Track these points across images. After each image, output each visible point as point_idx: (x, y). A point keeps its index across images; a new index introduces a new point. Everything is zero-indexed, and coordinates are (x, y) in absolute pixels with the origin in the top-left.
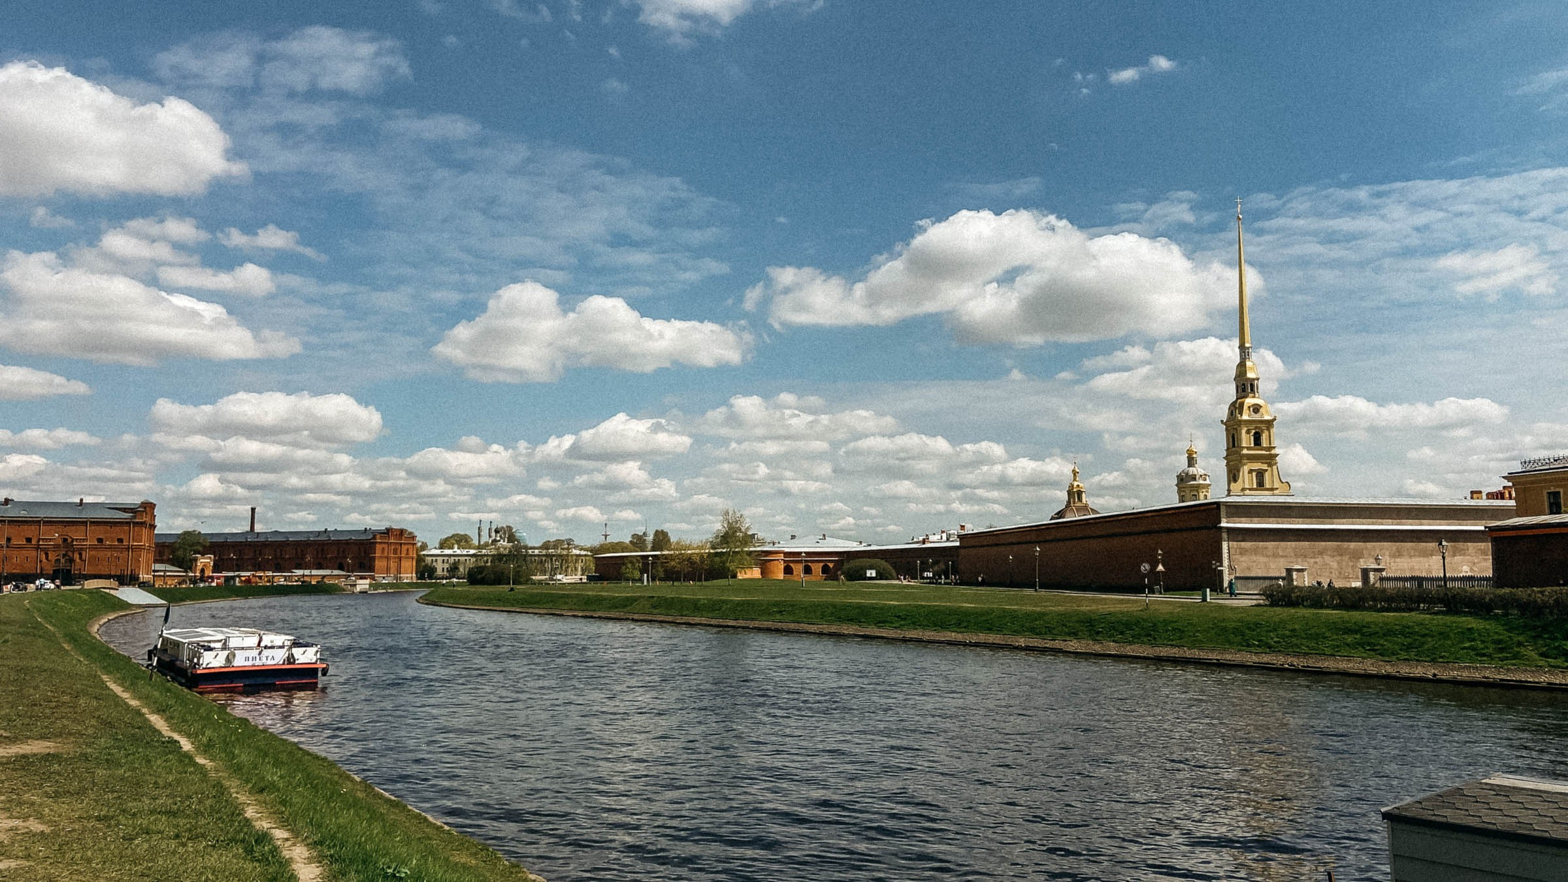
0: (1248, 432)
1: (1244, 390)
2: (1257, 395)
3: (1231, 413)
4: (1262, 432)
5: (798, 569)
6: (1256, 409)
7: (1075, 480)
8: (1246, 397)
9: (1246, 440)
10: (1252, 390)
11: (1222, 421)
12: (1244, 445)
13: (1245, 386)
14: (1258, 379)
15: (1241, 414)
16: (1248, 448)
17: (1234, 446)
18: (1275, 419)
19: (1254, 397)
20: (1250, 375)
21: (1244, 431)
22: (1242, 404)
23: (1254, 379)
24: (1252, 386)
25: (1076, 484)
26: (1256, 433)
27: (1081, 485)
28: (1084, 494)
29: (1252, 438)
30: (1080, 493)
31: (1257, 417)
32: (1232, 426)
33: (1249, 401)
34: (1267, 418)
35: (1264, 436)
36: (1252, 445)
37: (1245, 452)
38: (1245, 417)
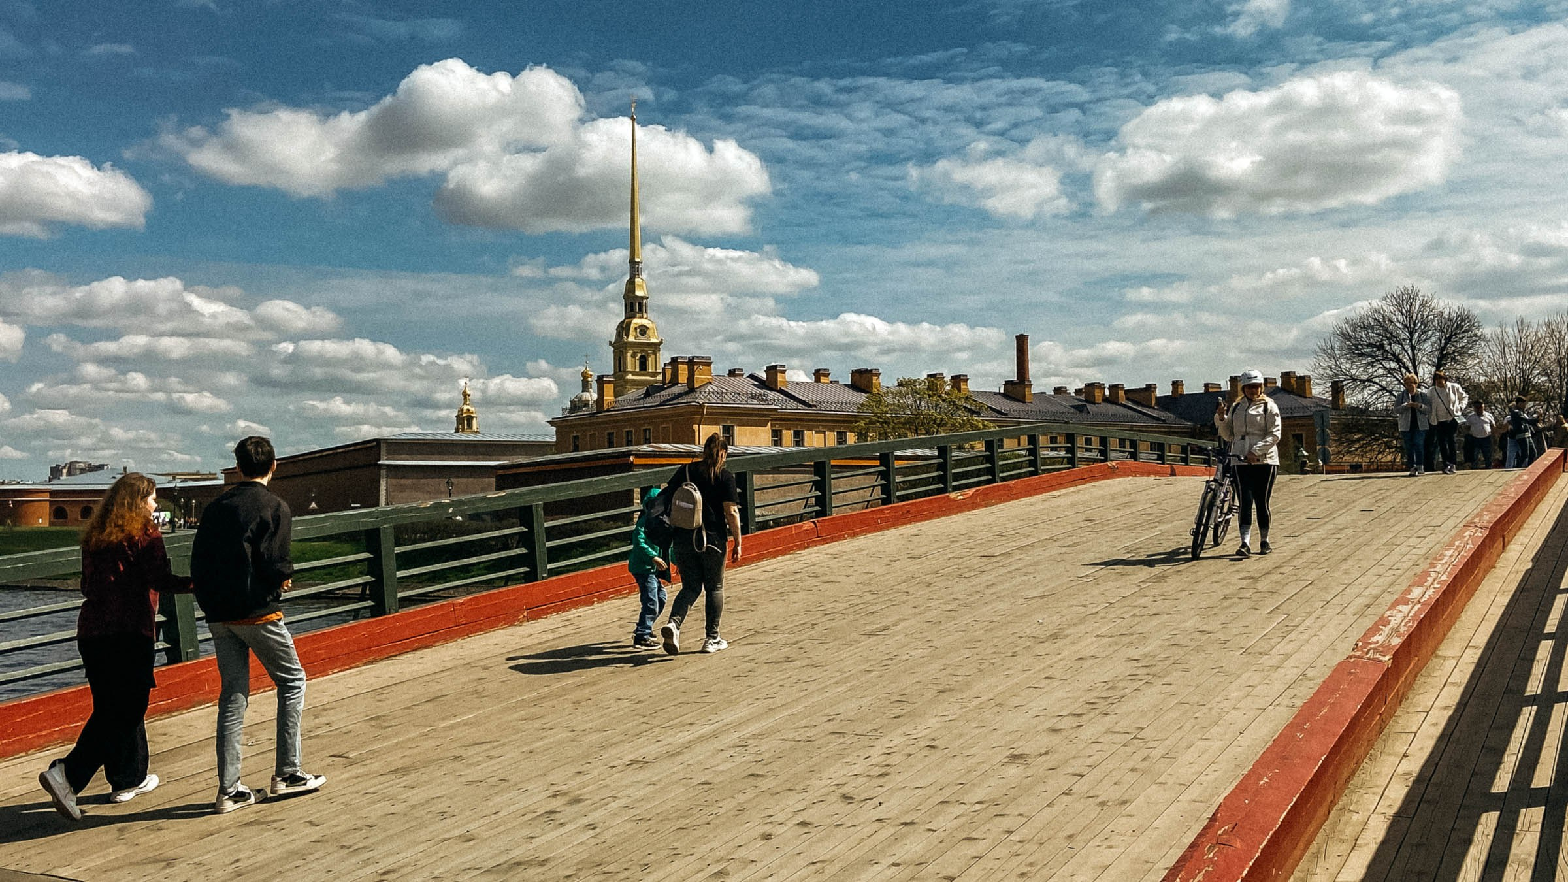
0: (634, 356)
1: (632, 309)
2: (645, 315)
3: (619, 334)
4: (649, 356)
5: (74, 512)
6: (643, 330)
7: (465, 403)
8: (634, 317)
9: (631, 364)
10: (640, 310)
11: (610, 342)
12: (629, 369)
13: (634, 305)
14: (647, 298)
15: (628, 336)
16: (634, 373)
17: (620, 371)
18: (661, 343)
19: (642, 317)
20: (639, 293)
21: (629, 355)
22: (629, 325)
23: (642, 298)
24: (640, 305)
25: (465, 407)
26: (642, 357)
27: (472, 409)
28: (474, 420)
29: (638, 362)
30: (470, 419)
31: (642, 339)
32: (620, 347)
33: (636, 322)
34: (654, 340)
35: (650, 360)
36: (638, 370)
37: (630, 377)
38: (631, 339)
